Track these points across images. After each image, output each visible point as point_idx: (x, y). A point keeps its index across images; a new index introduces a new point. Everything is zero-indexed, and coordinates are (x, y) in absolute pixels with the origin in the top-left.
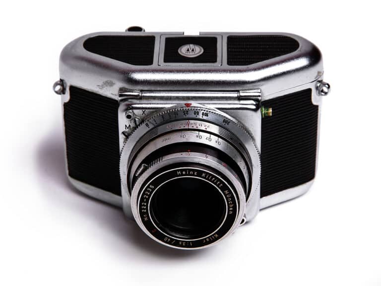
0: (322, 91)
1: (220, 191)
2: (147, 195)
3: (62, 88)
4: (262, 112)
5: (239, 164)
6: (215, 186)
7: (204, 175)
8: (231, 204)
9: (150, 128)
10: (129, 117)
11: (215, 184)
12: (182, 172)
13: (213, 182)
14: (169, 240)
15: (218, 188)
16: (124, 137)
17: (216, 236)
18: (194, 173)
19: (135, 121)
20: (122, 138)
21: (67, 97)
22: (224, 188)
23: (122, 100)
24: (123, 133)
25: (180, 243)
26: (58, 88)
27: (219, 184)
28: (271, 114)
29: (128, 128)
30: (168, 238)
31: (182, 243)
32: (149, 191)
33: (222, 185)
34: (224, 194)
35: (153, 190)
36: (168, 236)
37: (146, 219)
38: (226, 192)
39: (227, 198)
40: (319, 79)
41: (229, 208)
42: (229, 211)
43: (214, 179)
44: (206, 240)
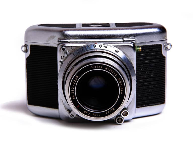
1: (115, 78)
2: (74, 82)
6: (113, 75)
7: (106, 68)
8: (121, 87)
9: (75, 55)
10: (63, 49)
11: (113, 74)
12: (94, 67)
13: (111, 73)
14: (87, 112)
15: (114, 77)
17: (114, 109)
18: (101, 67)
19: (67, 53)
24: (60, 61)
26: (24, 49)
27: (115, 74)
28: (141, 50)
29: (63, 58)
31: (94, 115)
32: (75, 80)
33: (116, 75)
34: (118, 80)
35: (78, 79)
36: (86, 109)
37: (74, 98)
38: (119, 79)
39: (119, 83)
41: (120, 90)
42: (121, 92)
43: (112, 71)
44: (108, 112)
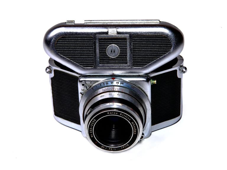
0: (183, 71)
1: (129, 122)
2: (92, 124)
3: (50, 70)
4: (151, 82)
5: (139, 108)
6: (127, 120)
7: (121, 114)
8: (135, 129)
10: (83, 85)
11: (127, 119)
12: (110, 113)
13: (126, 118)
14: (104, 147)
15: (128, 121)
16: (81, 95)
17: (128, 145)
18: (116, 113)
19: (87, 87)
20: (80, 95)
21: (53, 75)
22: (131, 121)
23: (80, 77)
24: (81, 93)
25: (110, 149)
26: (48, 70)
27: (129, 119)
28: (156, 83)
29: (83, 91)
30: (104, 146)
32: (93, 122)
34: (132, 124)
35: (95, 122)
37: (92, 137)
38: (133, 123)
39: (133, 126)
40: (181, 65)
41: (134, 131)
42: (134, 132)
43: (126, 116)
44: (123, 147)
